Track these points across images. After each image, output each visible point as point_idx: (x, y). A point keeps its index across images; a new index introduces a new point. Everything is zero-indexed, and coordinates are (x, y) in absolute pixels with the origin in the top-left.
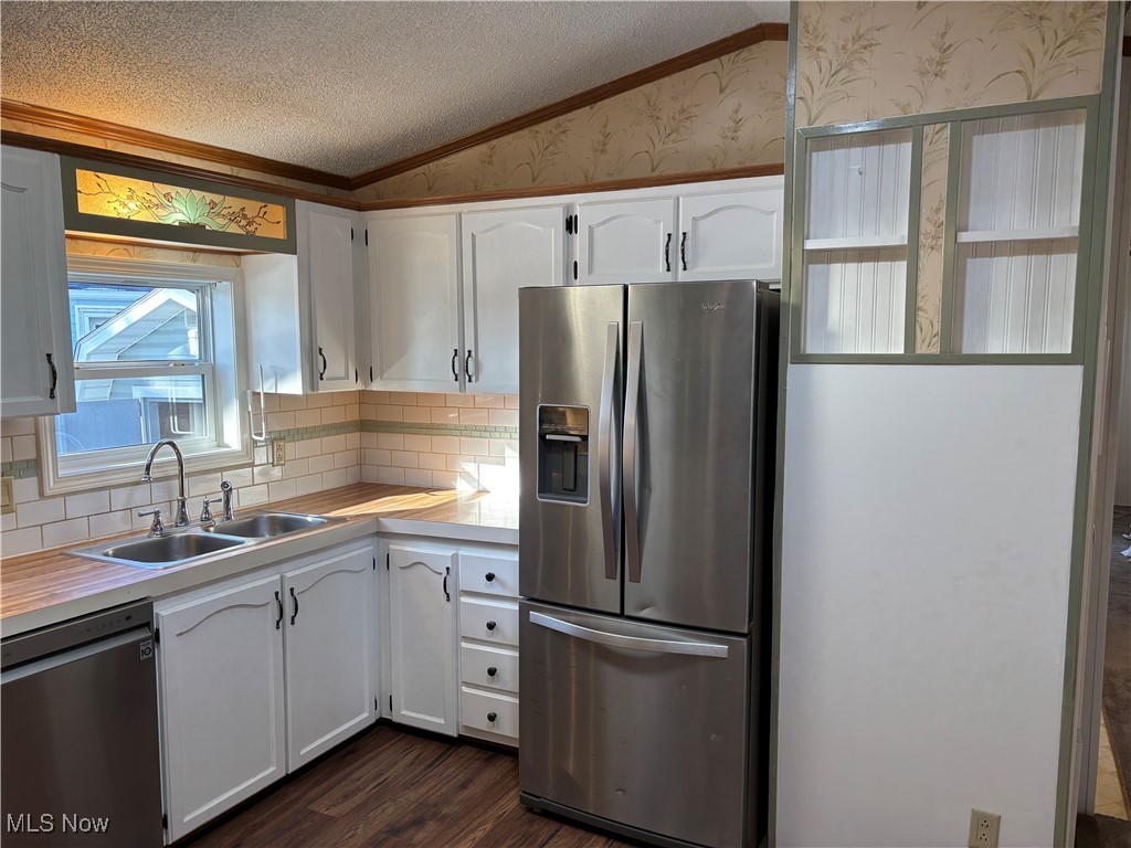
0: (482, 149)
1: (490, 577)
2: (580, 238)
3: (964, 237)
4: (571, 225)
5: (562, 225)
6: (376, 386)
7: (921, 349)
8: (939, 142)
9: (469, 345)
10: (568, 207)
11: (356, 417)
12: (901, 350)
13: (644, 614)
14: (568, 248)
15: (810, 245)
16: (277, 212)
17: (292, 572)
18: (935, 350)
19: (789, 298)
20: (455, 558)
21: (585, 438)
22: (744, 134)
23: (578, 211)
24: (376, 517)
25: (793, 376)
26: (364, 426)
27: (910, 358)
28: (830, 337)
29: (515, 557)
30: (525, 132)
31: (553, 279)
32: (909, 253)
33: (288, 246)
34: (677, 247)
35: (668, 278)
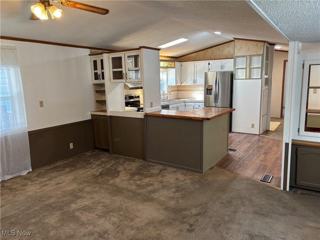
0: (196, 53)
1: (199, 106)
2: (210, 66)
3: (251, 67)
4: (209, 64)
5: (208, 64)
6: (183, 84)
7: (247, 78)
8: (248, 58)
9: (195, 79)
10: (209, 62)
11: (177, 89)
12: (245, 78)
13: (218, 106)
14: (209, 67)
15: (236, 68)
16: (173, 63)
17: (178, 105)
18: (248, 78)
19: (234, 73)
20: (195, 104)
21: (212, 88)
22: (230, 52)
23: (210, 62)
24: (184, 100)
25: (234, 81)
26: (178, 90)
27: (246, 79)
28: (238, 77)
29: (203, 103)
30: (202, 51)
31: (207, 71)
32: (246, 68)
33: (174, 68)
34: (222, 67)
35: (221, 70)
